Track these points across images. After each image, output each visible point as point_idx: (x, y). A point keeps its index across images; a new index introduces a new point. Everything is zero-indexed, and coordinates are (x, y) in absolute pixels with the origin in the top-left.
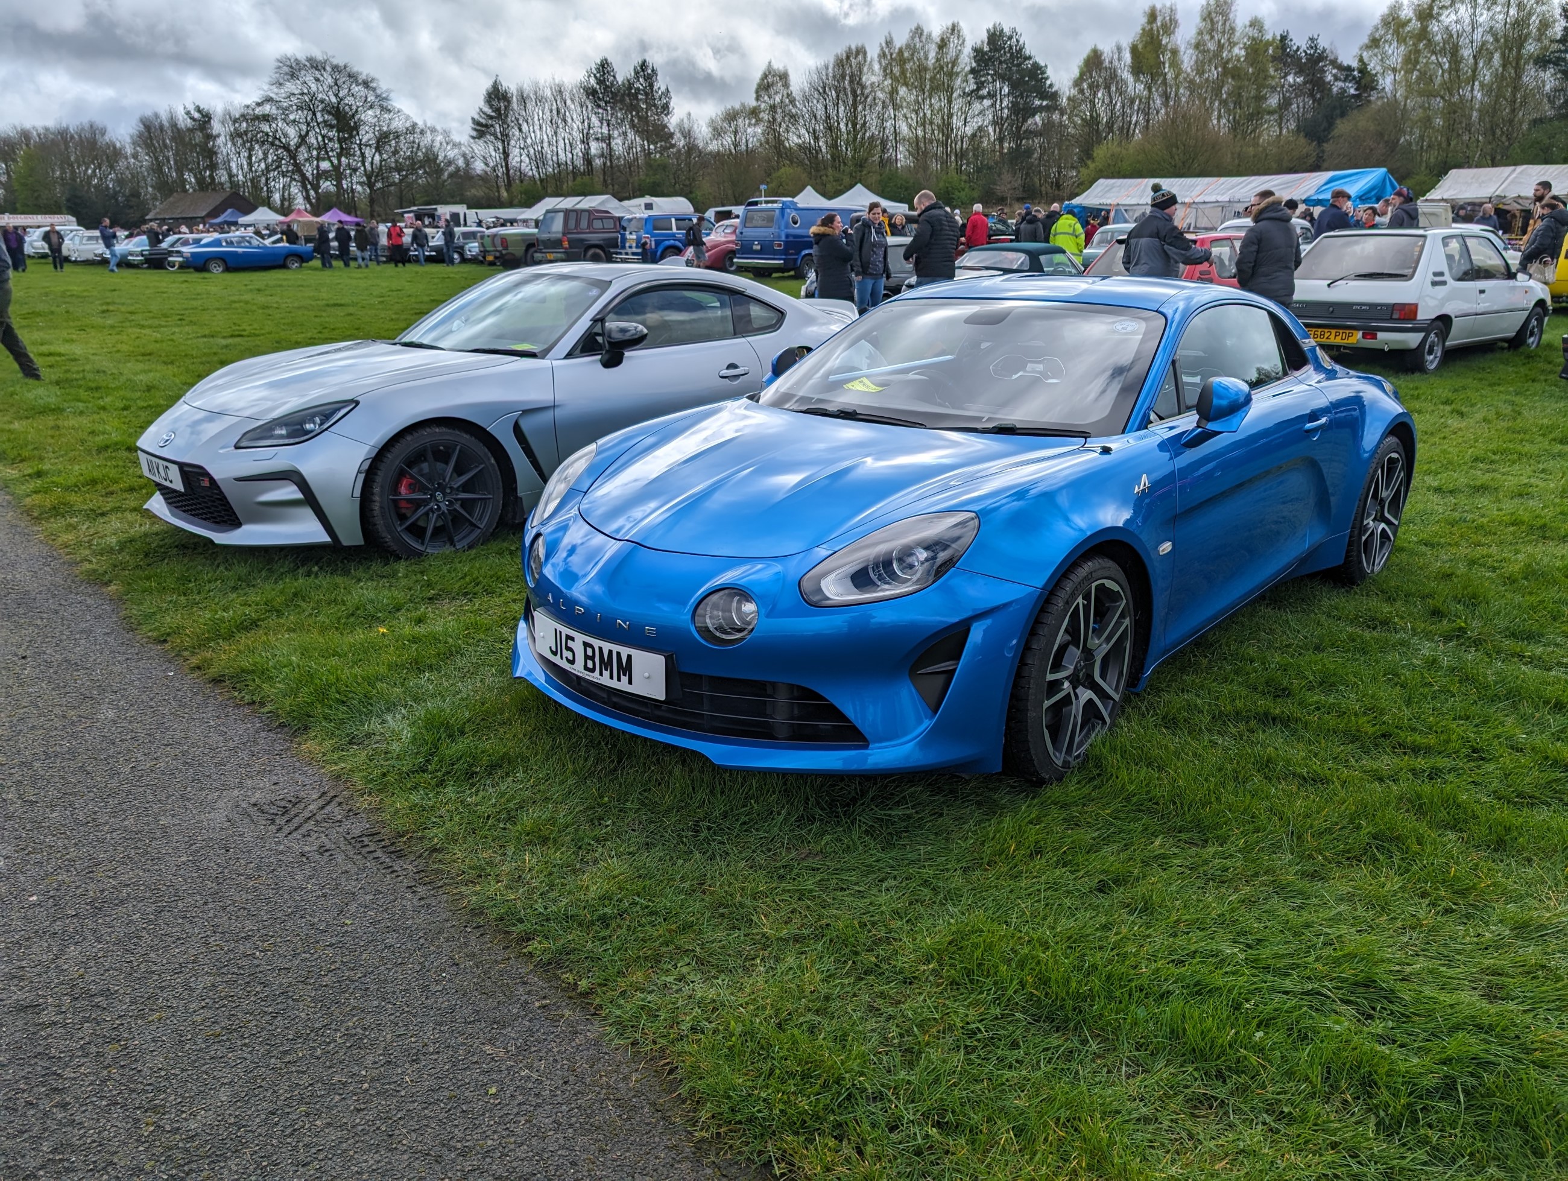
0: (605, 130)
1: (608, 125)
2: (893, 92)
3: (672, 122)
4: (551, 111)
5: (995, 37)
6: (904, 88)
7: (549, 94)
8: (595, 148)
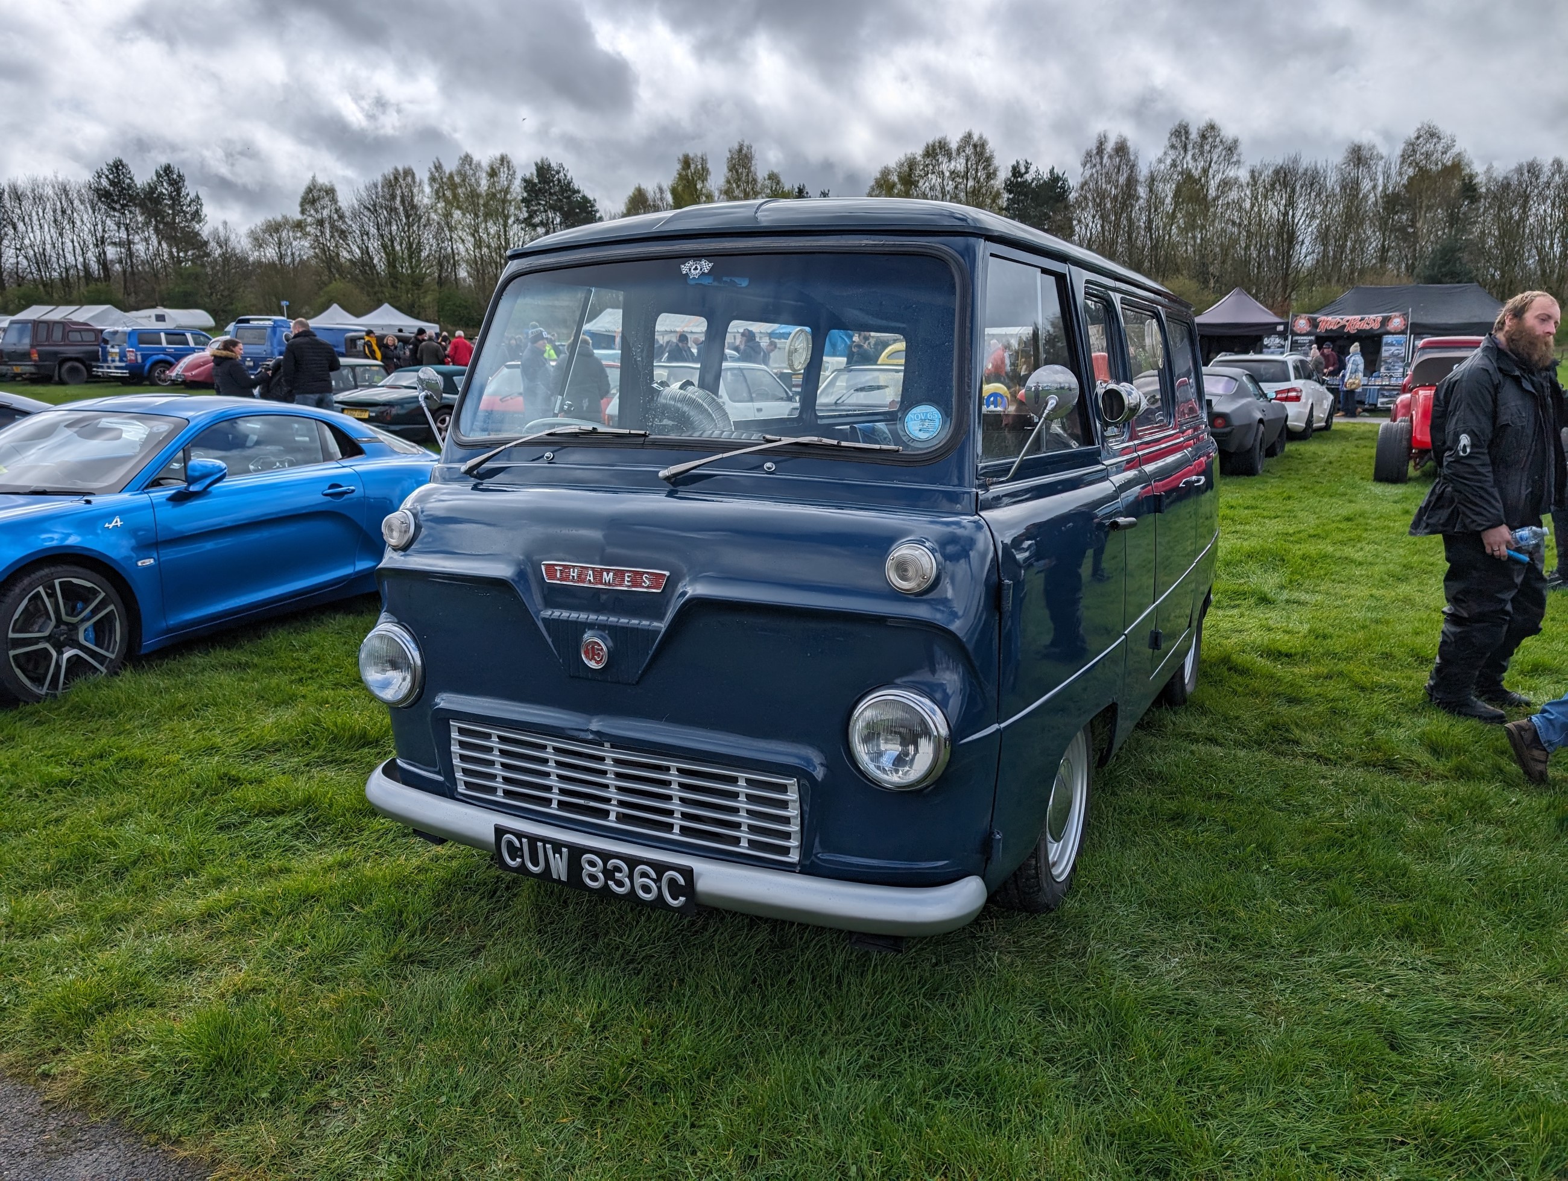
0: (123, 235)
1: (127, 229)
2: (448, 215)
3: (205, 230)
4: (55, 211)
5: (543, 170)
6: (459, 212)
7: (51, 192)
8: (111, 252)
